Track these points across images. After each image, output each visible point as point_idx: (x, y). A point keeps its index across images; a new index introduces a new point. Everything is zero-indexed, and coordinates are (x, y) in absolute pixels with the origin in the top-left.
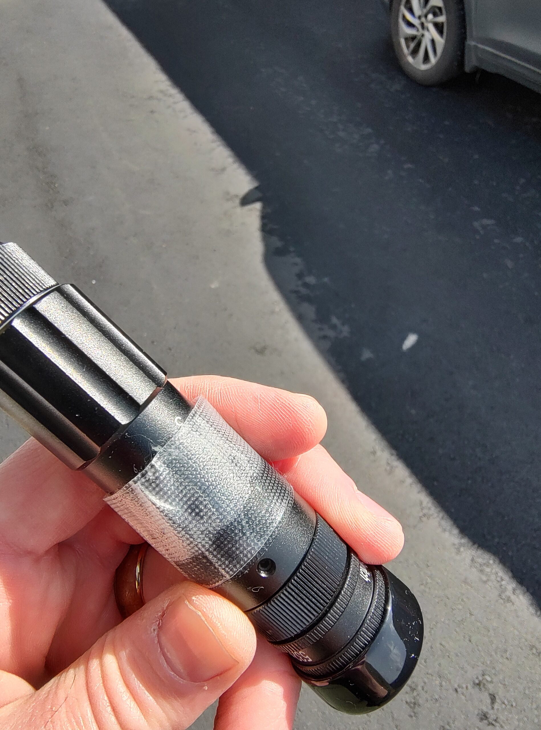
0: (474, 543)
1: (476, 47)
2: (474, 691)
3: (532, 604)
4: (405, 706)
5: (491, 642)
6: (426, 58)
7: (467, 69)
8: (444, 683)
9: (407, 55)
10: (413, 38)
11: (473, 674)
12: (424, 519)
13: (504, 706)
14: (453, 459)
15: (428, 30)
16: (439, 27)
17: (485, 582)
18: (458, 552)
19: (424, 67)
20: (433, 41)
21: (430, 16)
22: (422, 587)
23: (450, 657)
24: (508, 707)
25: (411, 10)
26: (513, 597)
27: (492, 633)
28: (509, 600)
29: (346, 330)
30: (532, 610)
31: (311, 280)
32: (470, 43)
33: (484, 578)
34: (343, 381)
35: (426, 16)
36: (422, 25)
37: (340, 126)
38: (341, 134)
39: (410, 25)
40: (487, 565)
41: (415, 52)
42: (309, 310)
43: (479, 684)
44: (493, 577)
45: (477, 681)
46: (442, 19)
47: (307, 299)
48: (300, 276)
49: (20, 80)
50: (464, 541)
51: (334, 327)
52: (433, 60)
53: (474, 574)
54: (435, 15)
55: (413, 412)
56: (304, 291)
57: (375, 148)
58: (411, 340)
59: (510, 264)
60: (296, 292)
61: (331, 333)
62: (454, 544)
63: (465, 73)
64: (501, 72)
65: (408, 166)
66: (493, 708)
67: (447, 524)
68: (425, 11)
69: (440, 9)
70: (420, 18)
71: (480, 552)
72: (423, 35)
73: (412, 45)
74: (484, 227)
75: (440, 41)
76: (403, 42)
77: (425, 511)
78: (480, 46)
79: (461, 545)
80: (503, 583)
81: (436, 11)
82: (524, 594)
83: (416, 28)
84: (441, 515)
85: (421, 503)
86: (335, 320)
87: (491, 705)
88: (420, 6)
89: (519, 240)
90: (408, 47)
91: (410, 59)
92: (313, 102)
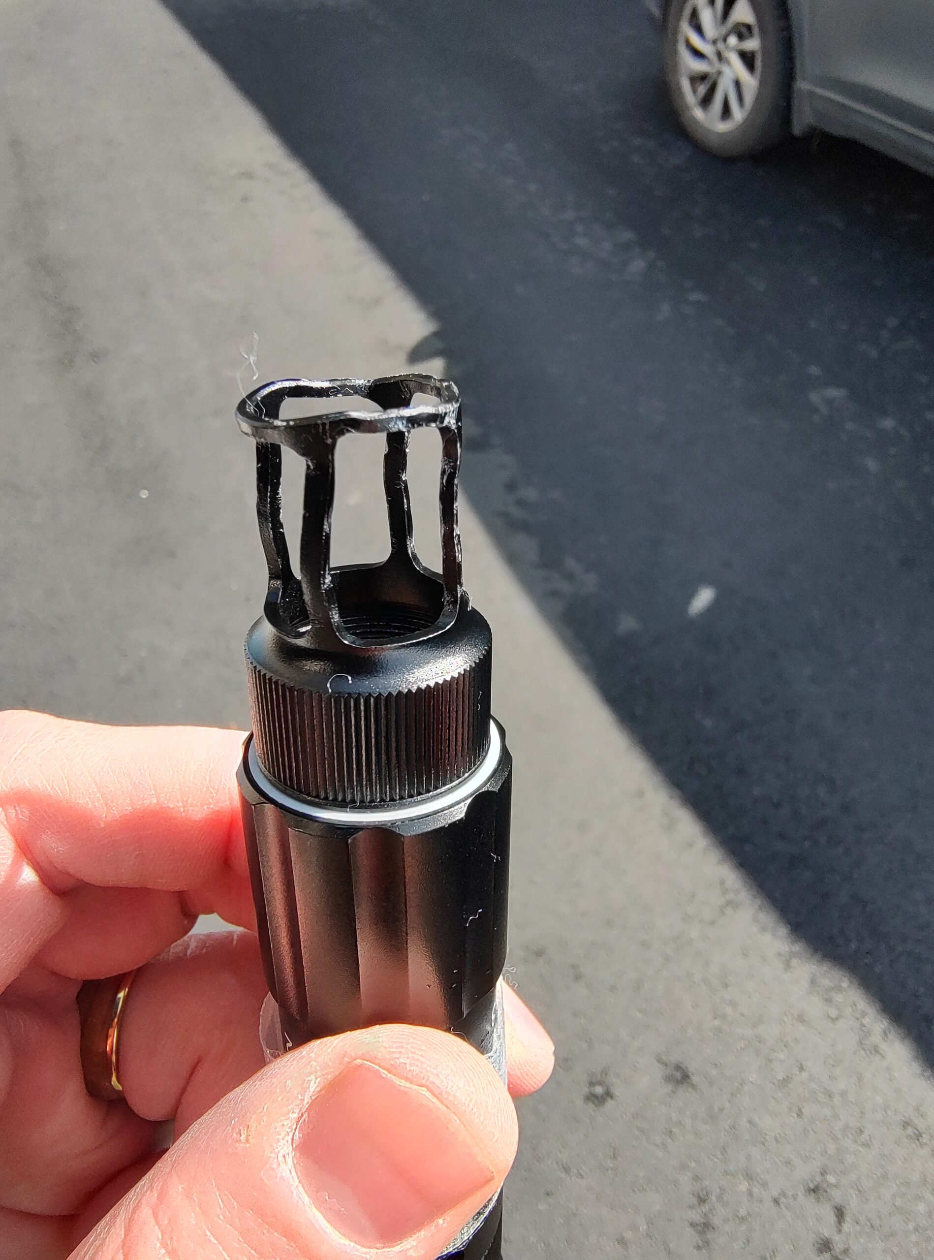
0: (816, 950)
1: (811, 94)
2: (808, 1203)
3: (916, 1058)
4: (689, 1231)
5: (836, 1116)
6: (726, 112)
7: (797, 129)
8: (755, 1190)
9: (692, 107)
10: (703, 77)
11: (805, 1171)
12: (729, 911)
13: (858, 1228)
14: (778, 805)
15: (728, 63)
16: (748, 59)
17: (834, 1020)
18: (788, 966)
19: (722, 127)
20: (738, 84)
21: (733, 40)
22: (717, 1023)
23: (766, 1144)
24: (867, 1229)
25: (699, 29)
26: (883, 1046)
27: (837, 1100)
28: (876, 1050)
29: (590, 582)
30: (916, 1068)
31: (530, 493)
32: (802, 85)
33: (833, 1013)
34: (587, 669)
35: (725, 40)
36: (719, 55)
37: (580, 229)
38: (582, 242)
39: (698, 54)
40: (839, 989)
41: (706, 101)
42: (528, 546)
43: (814, 1191)
44: (848, 1011)
45: (812, 1186)
46: (753, 44)
47: (525, 527)
48: (511, 487)
49: (15, 144)
50: (798, 947)
51: (570, 577)
52: (738, 114)
53: (814, 1007)
54: (741, 37)
55: (708, 723)
56: (517, 513)
57: (638, 265)
58: (704, 598)
59: (872, 464)
60: (505, 515)
61: (565, 587)
62: (780, 954)
63: (793, 137)
64: (857, 136)
65: (696, 296)
66: (840, 1231)
67: (768, 918)
68: (724, 30)
69: (749, 27)
70: (714, 42)
71: (825, 967)
72: (719, 73)
73: (702, 89)
74: (829, 402)
75: (750, 82)
76: (685, 85)
77: (731, 896)
78: (819, 91)
79: (793, 955)
80: (866, 1021)
81: (743, 31)
82: (903, 1039)
83: (706, 60)
84: (758, 902)
85: (722, 882)
86: (571, 563)
87: (837, 1227)
88: (716, 21)
89: (888, 423)
90: (695, 91)
91: (698, 113)
92: (533, 187)
